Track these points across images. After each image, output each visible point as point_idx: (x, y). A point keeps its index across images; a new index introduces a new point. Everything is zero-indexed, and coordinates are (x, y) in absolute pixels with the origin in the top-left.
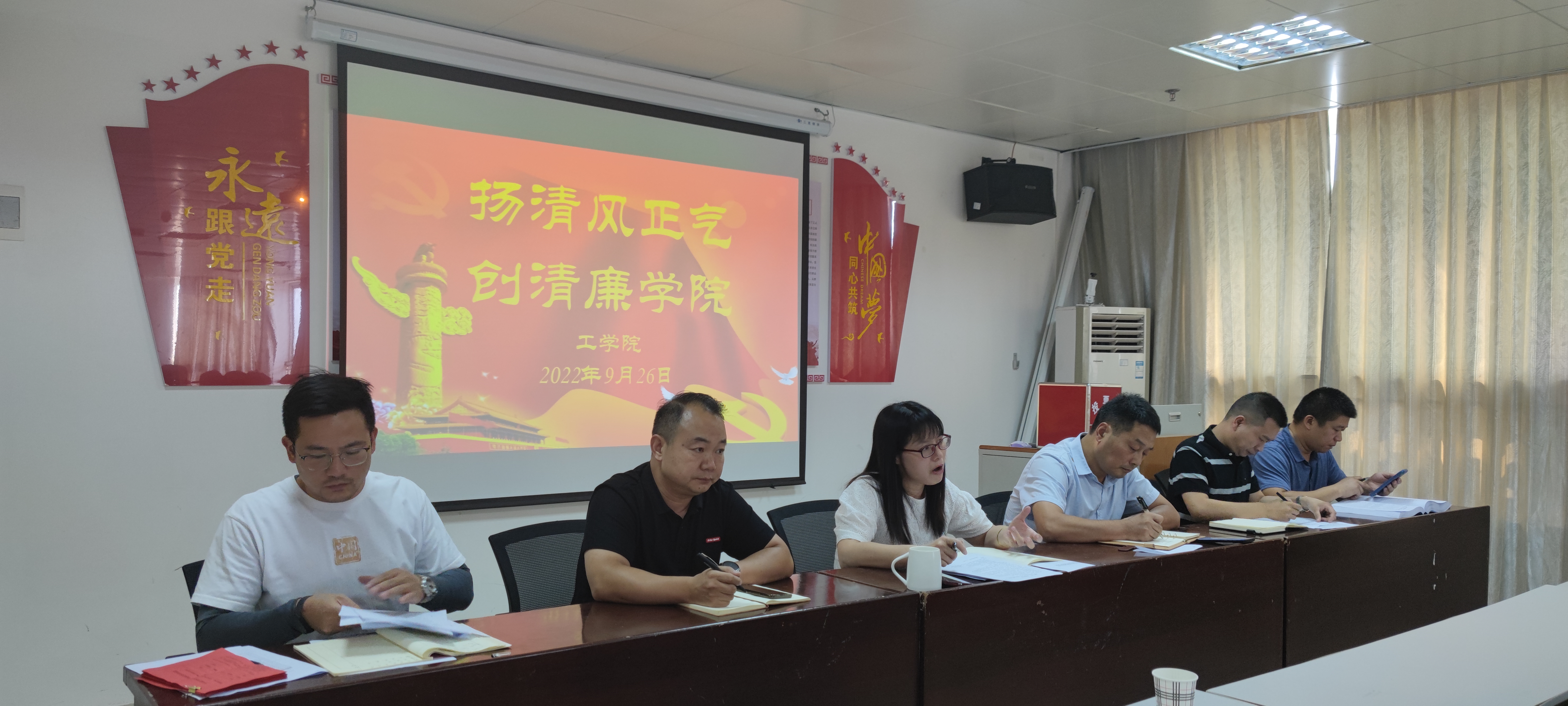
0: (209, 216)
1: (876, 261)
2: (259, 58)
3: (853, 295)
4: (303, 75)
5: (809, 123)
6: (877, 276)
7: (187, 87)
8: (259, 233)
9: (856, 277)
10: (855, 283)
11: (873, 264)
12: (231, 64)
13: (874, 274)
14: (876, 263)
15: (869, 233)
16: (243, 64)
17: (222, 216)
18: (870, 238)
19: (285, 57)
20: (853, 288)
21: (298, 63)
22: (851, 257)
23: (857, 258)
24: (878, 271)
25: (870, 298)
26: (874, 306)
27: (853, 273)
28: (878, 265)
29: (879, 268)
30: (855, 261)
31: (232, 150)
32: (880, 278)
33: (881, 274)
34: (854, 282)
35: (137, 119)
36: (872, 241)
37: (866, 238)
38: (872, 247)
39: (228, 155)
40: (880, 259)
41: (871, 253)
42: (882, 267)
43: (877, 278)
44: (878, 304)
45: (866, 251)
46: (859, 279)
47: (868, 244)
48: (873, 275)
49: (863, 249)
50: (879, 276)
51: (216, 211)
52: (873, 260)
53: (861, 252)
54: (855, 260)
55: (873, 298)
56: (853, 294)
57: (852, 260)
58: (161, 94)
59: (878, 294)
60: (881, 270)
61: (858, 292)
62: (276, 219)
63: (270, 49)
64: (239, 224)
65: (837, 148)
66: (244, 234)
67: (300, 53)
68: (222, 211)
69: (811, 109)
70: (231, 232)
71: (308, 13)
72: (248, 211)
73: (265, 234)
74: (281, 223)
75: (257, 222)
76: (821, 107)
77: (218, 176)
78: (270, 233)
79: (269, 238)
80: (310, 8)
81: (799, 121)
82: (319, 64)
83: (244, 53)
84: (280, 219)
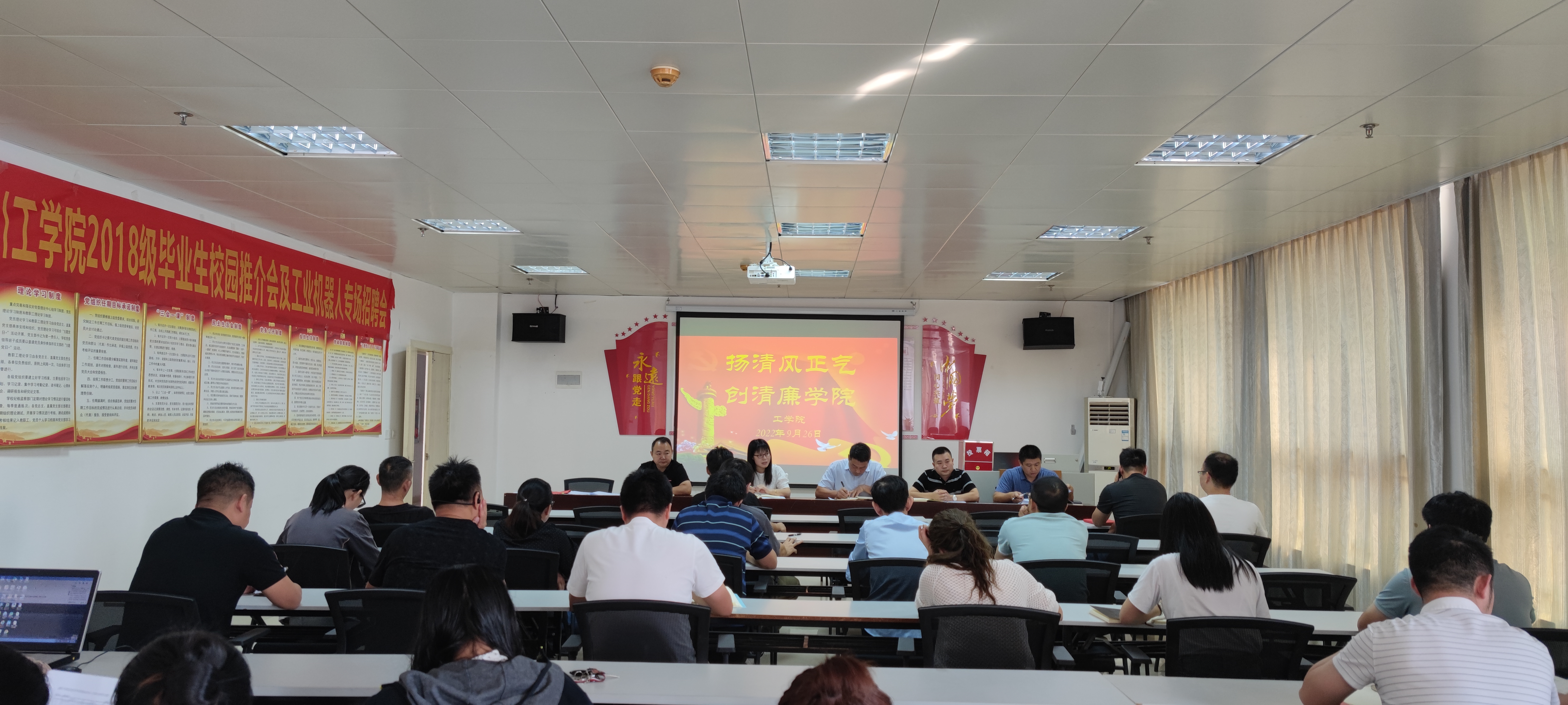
0: (634, 377)
2: (652, 320)
4: (667, 323)
5: (899, 311)
7: (628, 334)
8: (650, 382)
12: (643, 324)
15: (948, 362)
16: (647, 323)
17: (638, 376)
18: (949, 364)
19: (660, 319)
21: (665, 320)
25: (949, 395)
26: (952, 399)
31: (642, 354)
35: (613, 347)
36: (950, 366)
37: (946, 364)
39: (640, 355)
47: (947, 367)
51: (636, 375)
58: (621, 338)
62: (655, 376)
63: (655, 316)
64: (643, 378)
65: (925, 320)
66: (645, 382)
67: (665, 316)
68: (638, 375)
69: (906, 303)
70: (641, 382)
71: (668, 302)
72: (646, 374)
73: (652, 382)
74: (657, 377)
75: (649, 377)
76: (914, 301)
77: (637, 363)
78: (653, 381)
79: (653, 383)
80: (668, 300)
81: (893, 311)
82: (671, 319)
83: (646, 320)
84: (657, 376)
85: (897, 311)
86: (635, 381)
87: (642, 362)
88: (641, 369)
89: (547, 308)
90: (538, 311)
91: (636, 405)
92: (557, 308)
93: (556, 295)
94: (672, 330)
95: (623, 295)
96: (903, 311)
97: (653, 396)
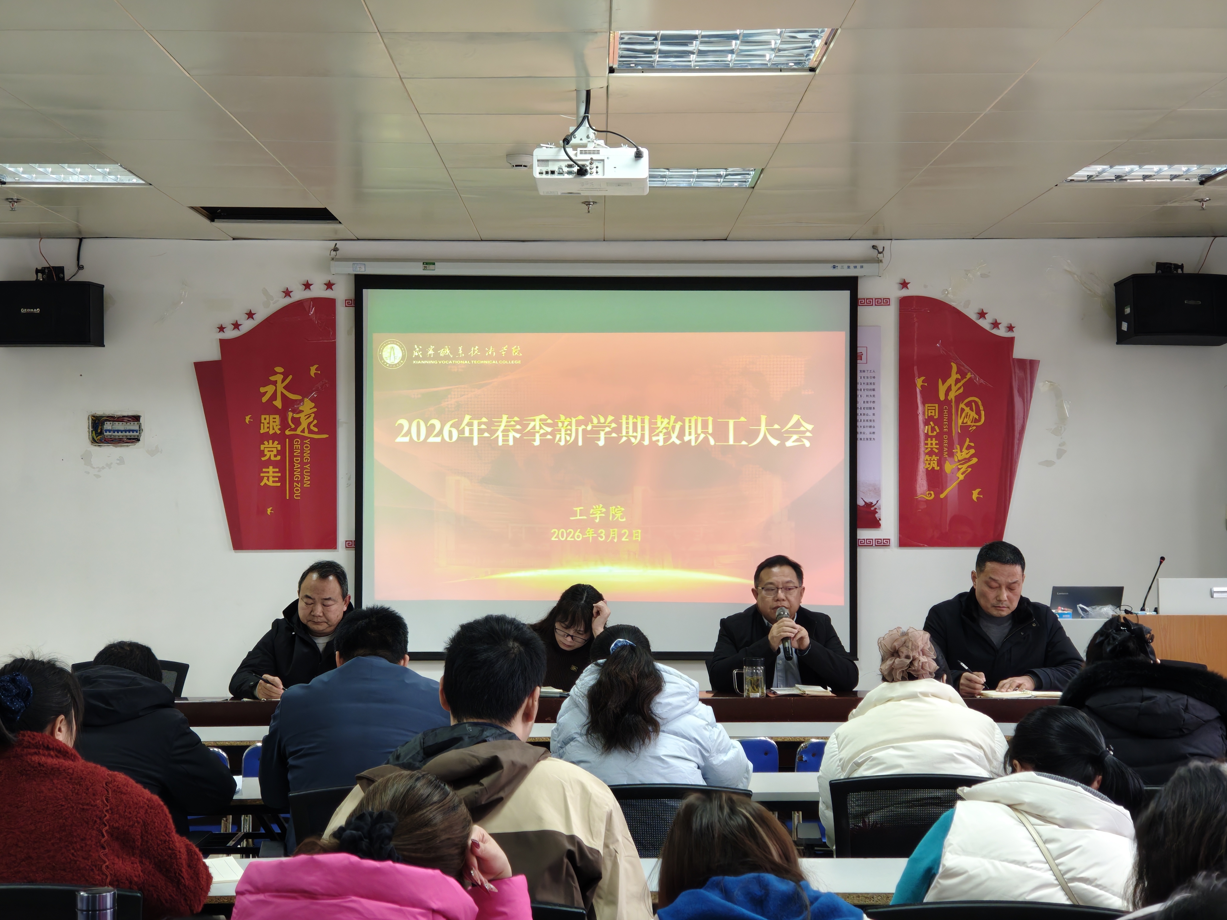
0: (263, 421)
1: (967, 406)
2: (299, 294)
3: (932, 448)
4: (331, 303)
5: (849, 267)
6: (969, 423)
7: (247, 326)
8: (298, 432)
9: (936, 427)
10: (935, 433)
11: (963, 410)
12: (279, 303)
13: (965, 422)
14: (967, 410)
15: (954, 376)
16: (288, 301)
17: (272, 420)
18: (957, 381)
19: (318, 291)
20: (932, 440)
21: (328, 294)
22: (926, 405)
23: (937, 405)
24: (971, 418)
25: (958, 450)
26: (965, 459)
27: (931, 423)
28: (970, 412)
29: (973, 414)
30: (935, 410)
31: (279, 369)
32: (974, 426)
33: (976, 421)
34: (932, 432)
35: (213, 354)
36: (959, 385)
37: (951, 381)
38: (961, 391)
39: (276, 373)
40: (973, 404)
41: (959, 399)
42: (978, 412)
43: (970, 426)
44: (973, 456)
45: (952, 396)
46: (941, 428)
47: (954, 388)
48: (963, 423)
49: (947, 394)
50: (973, 424)
51: (267, 417)
52: (962, 406)
53: (942, 397)
54: (934, 408)
55: (964, 450)
57: (929, 408)
58: (230, 334)
59: (972, 444)
60: (977, 417)
61: (940, 444)
62: (311, 419)
63: (307, 286)
64: (284, 425)
65: (904, 285)
66: (287, 432)
67: (329, 285)
68: (272, 417)
69: (861, 248)
70: (279, 432)
71: (333, 253)
72: (290, 414)
73: (303, 431)
74: (315, 422)
75: (297, 422)
76: (880, 244)
77: (269, 390)
78: (306, 431)
79: (306, 434)
80: (336, 249)
81: (834, 267)
82: (343, 292)
83: (287, 293)
84: (314, 418)
85: (842, 267)
86: (266, 430)
87: (280, 387)
88: (278, 403)
89: (60, 270)
90: (40, 275)
91: (270, 483)
92: (80, 267)
93: (81, 240)
94: (345, 318)
95: (234, 239)
96: (855, 267)
97: (306, 464)
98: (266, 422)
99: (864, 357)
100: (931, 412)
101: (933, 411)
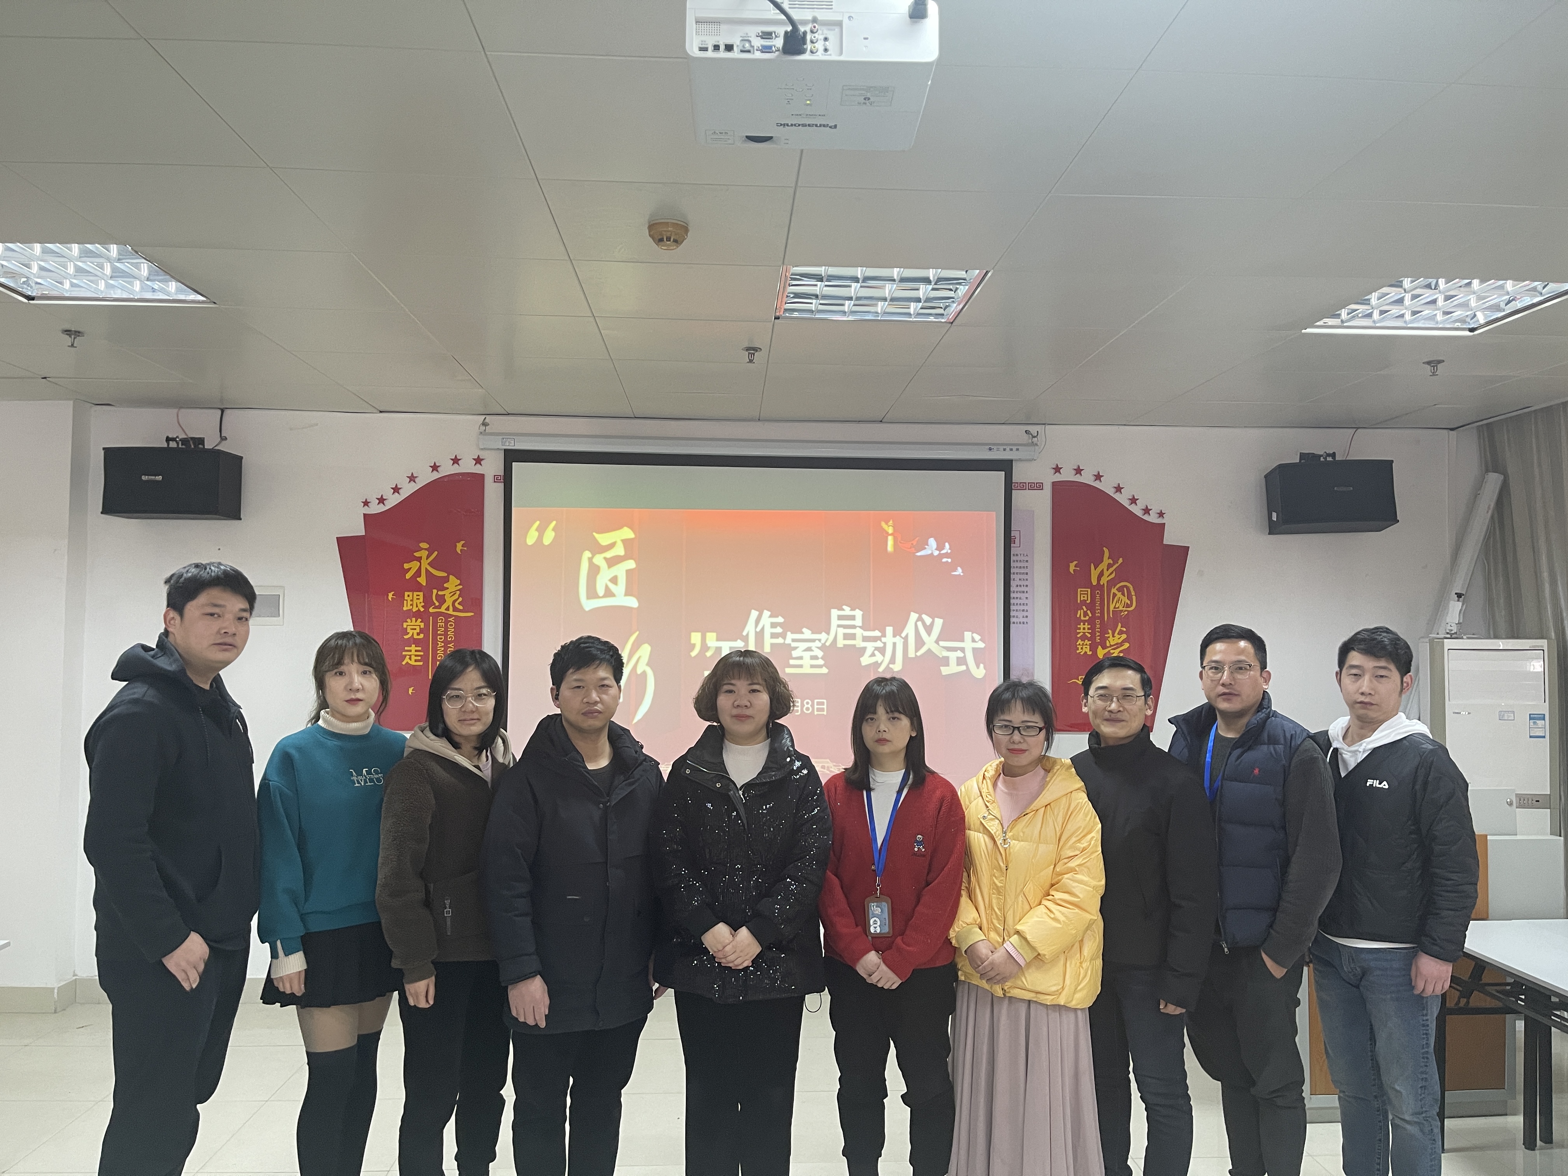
0: (406, 598)
1: (1119, 591)
2: (447, 469)
3: (1084, 633)
4: (481, 477)
5: (1004, 450)
6: (1121, 608)
7: (393, 500)
8: (443, 610)
9: (1089, 612)
10: (1087, 618)
11: (1115, 595)
12: (426, 477)
13: (1117, 606)
14: (1119, 594)
15: (1107, 561)
16: (436, 476)
17: (415, 597)
18: (1109, 566)
19: (467, 466)
20: (1084, 624)
21: (478, 469)
22: (1079, 590)
23: (1089, 590)
24: (1123, 602)
25: (1110, 635)
26: (1117, 644)
27: (1084, 607)
28: (1122, 597)
29: (1125, 600)
30: (1087, 594)
31: (424, 545)
32: (1125, 611)
33: (1128, 606)
34: (1085, 616)
35: (358, 529)
36: (1111, 570)
37: (1103, 566)
38: (1113, 575)
39: (421, 549)
40: (1125, 589)
41: (1111, 583)
42: (1130, 597)
43: (1121, 611)
44: (1124, 641)
45: (1104, 581)
46: (1093, 613)
47: (1106, 573)
48: (1115, 608)
49: (1099, 579)
50: (1125, 609)
51: (410, 593)
52: (1114, 590)
53: (1094, 583)
54: (1086, 592)
55: (1116, 634)
56: (1084, 631)
57: (1082, 592)
58: (375, 509)
59: (1124, 629)
60: (1129, 602)
61: (1092, 628)
62: (456, 596)
63: (456, 461)
64: (428, 602)
65: (1057, 470)
66: (431, 610)
67: (478, 461)
68: (415, 593)
69: (1015, 433)
70: (422, 609)
71: (484, 427)
72: (435, 591)
73: (447, 609)
74: (460, 599)
75: (442, 600)
76: (1033, 429)
77: (413, 566)
78: (451, 608)
79: (451, 612)
80: (484, 424)
81: (990, 449)
82: (492, 467)
83: (435, 468)
84: (460, 596)
85: (997, 451)
86: (410, 607)
87: (425, 564)
88: (422, 580)
89: (201, 441)
90: (172, 443)
91: (413, 663)
92: (222, 438)
93: (223, 411)
94: (493, 493)
95: (381, 412)
96: (1011, 450)
97: (450, 642)
98: (409, 599)
99: (1017, 541)
100: (1084, 597)
101: (1086, 596)
